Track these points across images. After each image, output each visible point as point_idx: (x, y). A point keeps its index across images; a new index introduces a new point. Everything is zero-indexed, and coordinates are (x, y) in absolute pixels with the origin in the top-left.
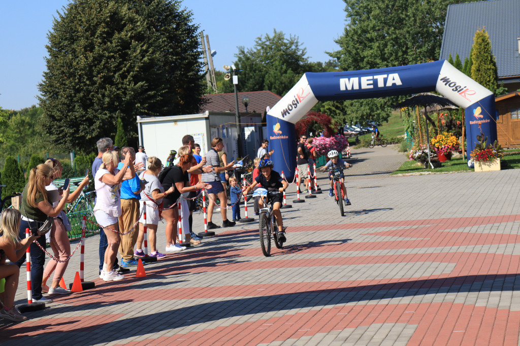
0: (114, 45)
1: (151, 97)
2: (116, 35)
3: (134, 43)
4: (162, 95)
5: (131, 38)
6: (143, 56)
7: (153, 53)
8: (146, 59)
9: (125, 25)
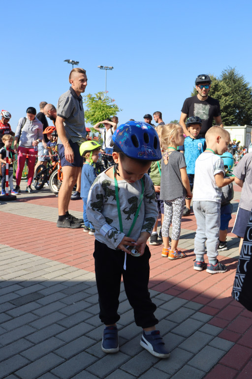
0: (214, 97)
1: (227, 120)
2: (216, 93)
3: (223, 97)
4: (232, 119)
5: (222, 94)
6: (226, 102)
7: (231, 101)
8: (227, 103)
9: (220, 89)
